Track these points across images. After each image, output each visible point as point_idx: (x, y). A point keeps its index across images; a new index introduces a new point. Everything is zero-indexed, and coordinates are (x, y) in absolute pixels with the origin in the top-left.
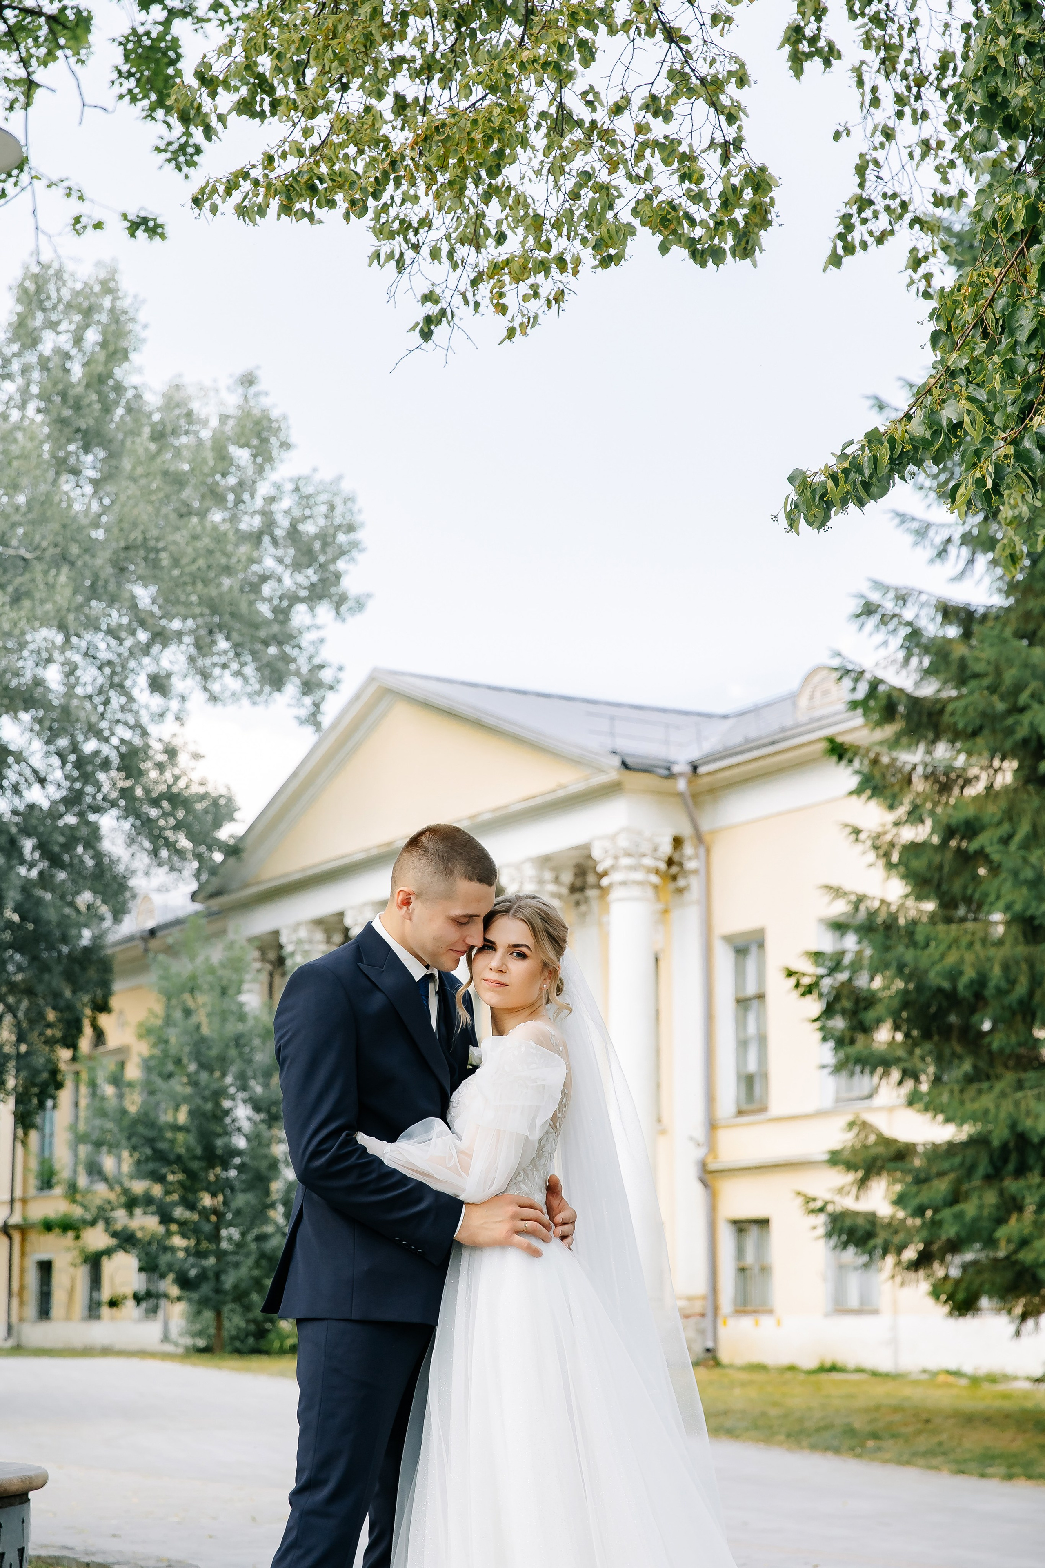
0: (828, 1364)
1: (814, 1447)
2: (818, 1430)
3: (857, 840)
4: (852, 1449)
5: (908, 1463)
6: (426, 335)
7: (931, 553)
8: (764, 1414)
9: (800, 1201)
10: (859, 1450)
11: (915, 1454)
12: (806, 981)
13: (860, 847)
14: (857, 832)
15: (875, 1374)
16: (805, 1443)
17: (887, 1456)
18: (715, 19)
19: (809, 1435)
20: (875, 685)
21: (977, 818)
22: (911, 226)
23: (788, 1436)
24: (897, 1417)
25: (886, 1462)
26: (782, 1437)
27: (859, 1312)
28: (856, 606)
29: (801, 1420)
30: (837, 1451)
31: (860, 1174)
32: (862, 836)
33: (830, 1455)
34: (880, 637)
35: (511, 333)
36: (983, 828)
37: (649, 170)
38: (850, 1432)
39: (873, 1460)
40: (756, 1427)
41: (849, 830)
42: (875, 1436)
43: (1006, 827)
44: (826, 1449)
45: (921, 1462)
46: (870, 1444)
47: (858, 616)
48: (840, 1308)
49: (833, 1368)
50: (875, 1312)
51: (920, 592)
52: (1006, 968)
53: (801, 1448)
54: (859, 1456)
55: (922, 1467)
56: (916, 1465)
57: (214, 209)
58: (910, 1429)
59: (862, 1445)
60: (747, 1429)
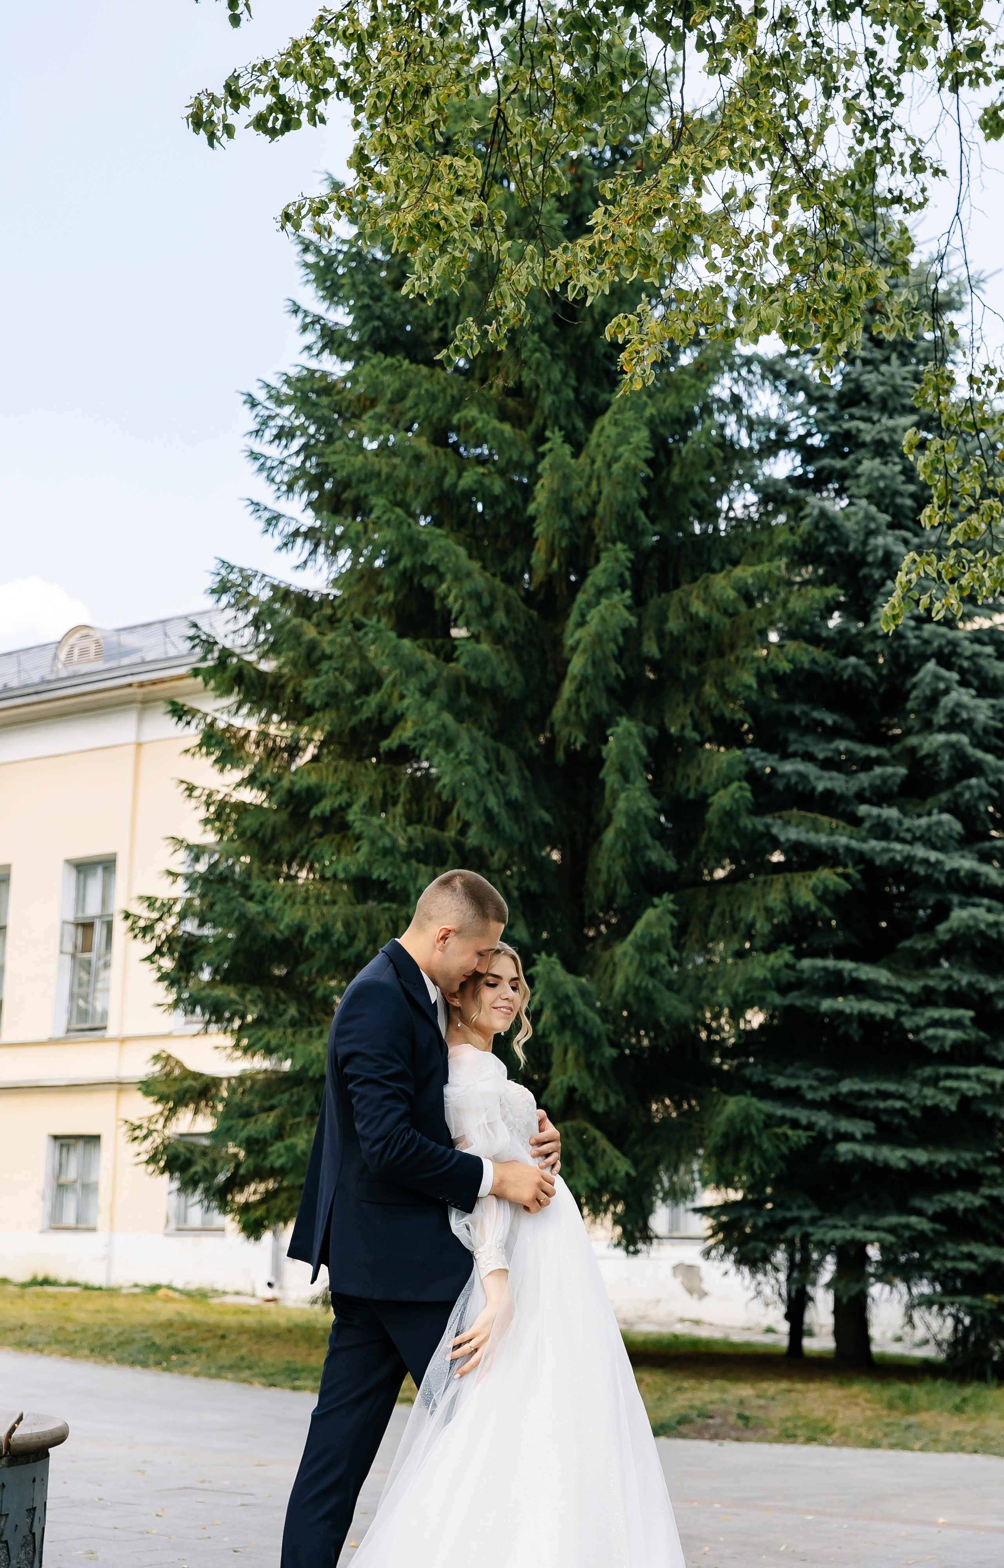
0: (40, 1278)
1: (121, 1361)
2: (121, 1344)
3: (190, 796)
4: (158, 1363)
5: (217, 1376)
7: (278, 541)
8: (61, 1329)
9: (126, 1127)
10: (165, 1364)
11: (222, 1368)
12: (142, 923)
13: (193, 803)
14: (191, 789)
15: (87, 1288)
16: (110, 1357)
17: (196, 1369)
19: (113, 1349)
20: (226, 654)
21: (318, 787)
23: (92, 1351)
24: (193, 1333)
25: (196, 1375)
26: (86, 1352)
27: (76, 1229)
28: (212, 582)
29: (100, 1335)
30: (144, 1365)
31: (171, 1104)
32: (196, 793)
33: (139, 1368)
34: (231, 613)
36: (323, 796)
38: (152, 1347)
39: (183, 1373)
40: (57, 1342)
41: (184, 786)
42: (177, 1350)
43: (345, 796)
44: (133, 1363)
45: (230, 1375)
46: (174, 1357)
47: (213, 591)
48: (56, 1225)
49: (46, 1282)
50: (93, 1230)
51: (264, 576)
52: (347, 924)
53: (110, 1362)
54: (165, 1370)
55: (233, 1380)
56: (226, 1378)
58: (209, 1344)
59: (168, 1359)
60: (49, 1344)
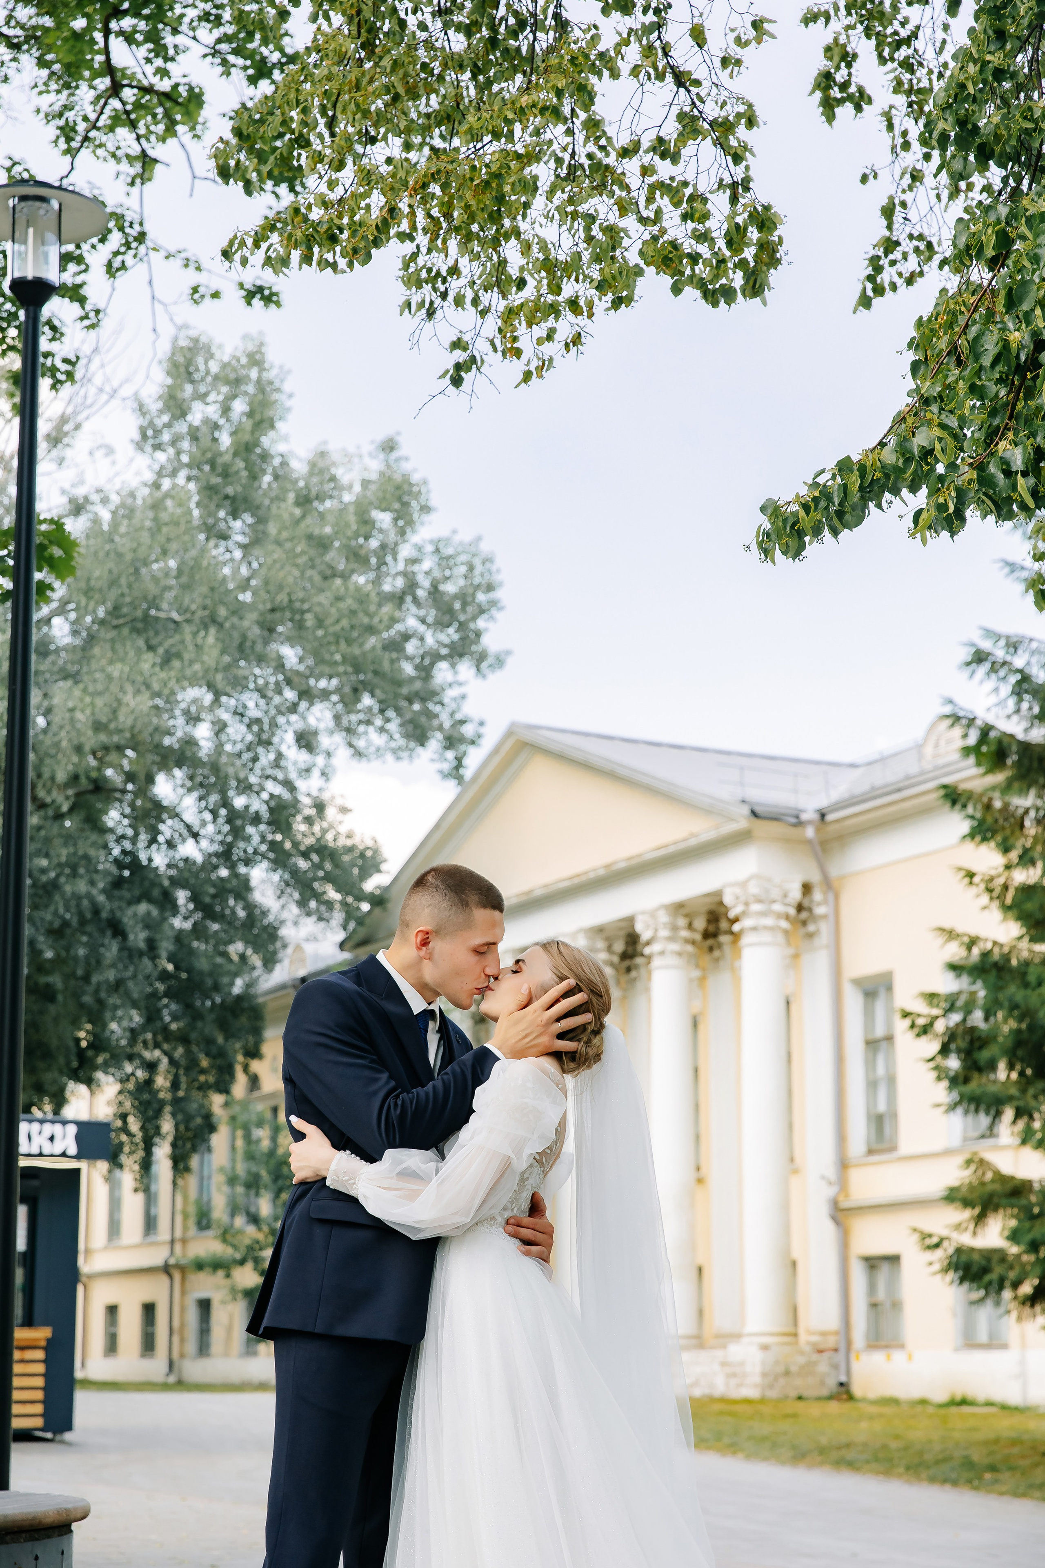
0: (958, 1398)
1: (932, 1480)
2: (937, 1462)
3: (971, 883)
4: (969, 1482)
5: (1024, 1495)
6: (457, 381)
8: (885, 1447)
9: (916, 1237)
10: (976, 1483)
11: (1031, 1486)
12: (921, 1021)
13: (973, 890)
14: (971, 875)
15: (1004, 1407)
16: (924, 1475)
17: (1004, 1488)
18: (725, 62)
19: (928, 1467)
20: (986, 730)
22: (941, 267)
23: (908, 1468)
24: (1015, 1450)
25: (1002, 1494)
26: (901, 1470)
27: (988, 1346)
28: (966, 654)
29: (921, 1453)
30: (955, 1483)
31: (977, 1211)
32: (976, 879)
33: (948, 1487)
35: (527, 376)
37: (658, 212)
38: (968, 1464)
39: (989, 1492)
40: (877, 1460)
41: (963, 873)
42: (993, 1468)
44: (945, 1481)
45: (1037, 1494)
46: (988, 1476)
47: (968, 664)
48: (970, 1342)
49: (964, 1402)
50: (1004, 1346)
51: (1031, 640)
53: (919, 1479)
54: (976, 1488)
55: (1037, 1499)
56: (1032, 1497)
57: (244, 262)
58: (1025, 1463)
59: (980, 1478)
60: (868, 1462)
